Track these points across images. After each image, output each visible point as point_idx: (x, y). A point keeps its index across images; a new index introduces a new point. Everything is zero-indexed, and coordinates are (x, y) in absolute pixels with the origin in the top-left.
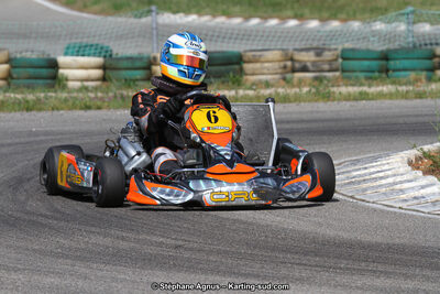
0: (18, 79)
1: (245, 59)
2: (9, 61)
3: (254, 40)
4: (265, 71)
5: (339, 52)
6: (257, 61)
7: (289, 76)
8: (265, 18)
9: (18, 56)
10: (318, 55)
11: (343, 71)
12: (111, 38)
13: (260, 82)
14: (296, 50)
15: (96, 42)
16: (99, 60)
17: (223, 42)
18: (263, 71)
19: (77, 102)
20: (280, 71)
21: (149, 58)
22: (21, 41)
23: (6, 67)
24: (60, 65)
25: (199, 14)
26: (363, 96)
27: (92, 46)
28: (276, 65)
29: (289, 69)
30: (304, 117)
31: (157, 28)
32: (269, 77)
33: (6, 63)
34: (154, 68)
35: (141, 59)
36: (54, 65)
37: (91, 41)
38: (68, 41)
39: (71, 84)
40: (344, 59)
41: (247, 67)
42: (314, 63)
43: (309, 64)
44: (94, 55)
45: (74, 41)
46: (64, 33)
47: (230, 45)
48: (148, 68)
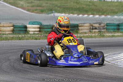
0: (16, 31)
1: (79, 26)
2: (13, 26)
3: (81, 21)
4: (85, 29)
5: (105, 24)
6: (82, 26)
7: (91, 30)
8: (84, 15)
9: (16, 25)
10: (100, 25)
11: (107, 29)
12: (42, 20)
13: (83, 32)
14: (93, 23)
15: (38, 21)
16: (39, 26)
17: (73, 21)
18: (84, 29)
19: (33, 38)
20: (89, 29)
22: (16, 20)
23: (13, 28)
24: (28, 27)
25: (65, 13)
26: (113, 36)
28: (88, 27)
29: (91, 29)
30: (98, 42)
31: (54, 17)
32: (86, 31)
33: (13, 27)
35: (50, 26)
36: (26, 27)
37: (36, 21)
38: (30, 21)
39: (30, 32)
40: (107, 26)
41: (80, 28)
42: (98, 27)
43: (97, 27)
44: (37, 24)
45: (31, 21)
46: (29, 18)
47: (75, 22)
48: (52, 28)
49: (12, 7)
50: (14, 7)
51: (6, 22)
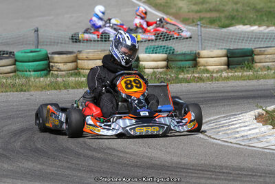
1: (255, 53)
3: (261, 41)
4: (268, 60)
6: (262, 55)
13: (264, 67)
16: (164, 56)
17: (242, 42)
21: (195, 54)
24: (140, 59)
27: (161, 47)
34: (198, 59)
35: (190, 54)
39: (146, 70)
41: (257, 58)
44: (163, 53)
48: (195, 60)
51: (96, 48)
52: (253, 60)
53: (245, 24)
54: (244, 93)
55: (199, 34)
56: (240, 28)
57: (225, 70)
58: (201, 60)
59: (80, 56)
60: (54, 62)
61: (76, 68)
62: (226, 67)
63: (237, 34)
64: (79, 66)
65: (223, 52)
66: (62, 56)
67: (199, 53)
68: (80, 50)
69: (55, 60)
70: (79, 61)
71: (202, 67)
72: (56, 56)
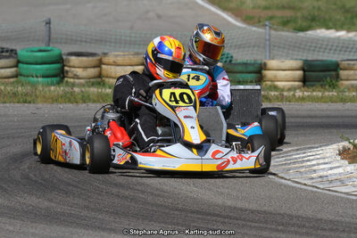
1: (341, 66)
3: (350, 52)
6: (351, 69)
13: (352, 86)
17: (324, 52)
18: (355, 77)
21: (261, 64)
34: (265, 72)
35: (253, 64)
41: (343, 73)
47: (326, 54)
48: (259, 72)
49: (207, 9)
50: (213, 9)
51: (126, 49)
52: (338, 77)
53: (328, 28)
54: (324, 120)
55: (268, 37)
56: (322, 33)
57: (299, 88)
58: (268, 74)
59: (105, 60)
60: (70, 67)
61: (100, 76)
62: (301, 83)
63: (318, 40)
64: (104, 73)
65: (298, 64)
66: (81, 58)
67: (265, 64)
68: (105, 51)
69: (71, 64)
70: (103, 66)
71: (269, 83)
72: (73, 58)
